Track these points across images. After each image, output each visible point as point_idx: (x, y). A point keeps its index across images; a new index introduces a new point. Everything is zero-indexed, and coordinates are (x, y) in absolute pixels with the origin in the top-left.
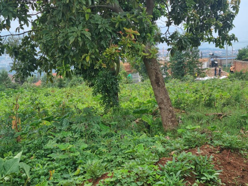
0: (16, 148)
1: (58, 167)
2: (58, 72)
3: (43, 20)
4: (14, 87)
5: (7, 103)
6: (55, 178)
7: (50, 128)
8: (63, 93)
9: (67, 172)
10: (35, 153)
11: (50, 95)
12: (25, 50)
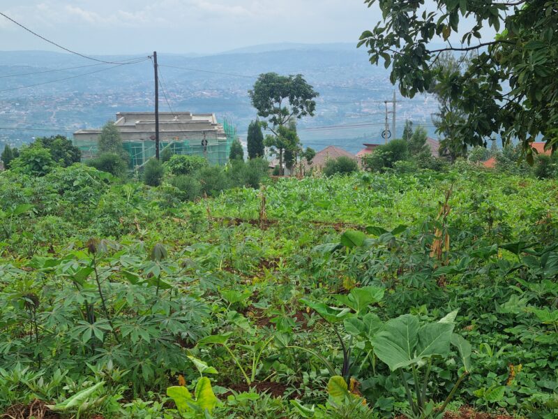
0: (436, 300)
1: (529, 359)
2: (549, 141)
3: (528, 18)
4: (437, 168)
5: (419, 200)
6: (522, 383)
7: (516, 269)
8: (548, 190)
9: (550, 376)
10: (478, 319)
11: (517, 192)
12: (476, 85)
